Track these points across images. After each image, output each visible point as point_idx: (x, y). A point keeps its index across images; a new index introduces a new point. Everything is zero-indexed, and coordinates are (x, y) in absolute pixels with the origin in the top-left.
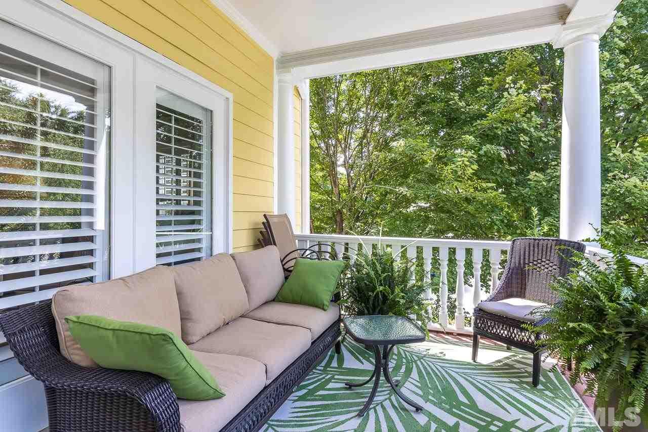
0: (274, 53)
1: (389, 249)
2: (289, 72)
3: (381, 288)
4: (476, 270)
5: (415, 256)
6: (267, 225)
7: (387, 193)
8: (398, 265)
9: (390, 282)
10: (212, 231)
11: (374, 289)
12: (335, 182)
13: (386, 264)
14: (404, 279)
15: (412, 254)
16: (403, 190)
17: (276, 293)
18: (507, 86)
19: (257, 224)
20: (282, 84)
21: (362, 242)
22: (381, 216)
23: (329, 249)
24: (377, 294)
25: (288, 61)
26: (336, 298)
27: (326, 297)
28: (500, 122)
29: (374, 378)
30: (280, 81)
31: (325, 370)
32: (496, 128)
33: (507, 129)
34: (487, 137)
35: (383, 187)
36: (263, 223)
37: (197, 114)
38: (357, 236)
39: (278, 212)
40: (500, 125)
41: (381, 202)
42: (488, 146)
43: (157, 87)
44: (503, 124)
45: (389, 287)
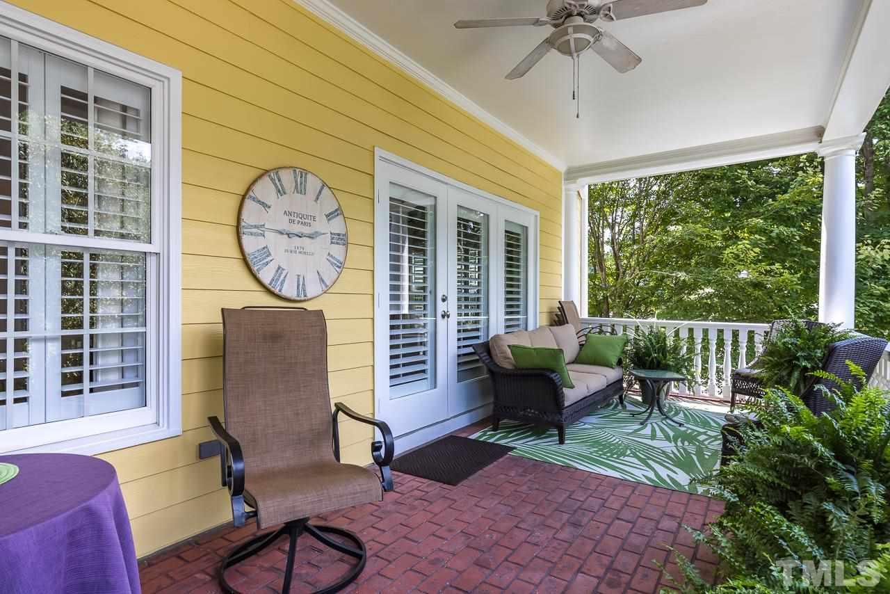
0: (562, 168)
1: (663, 329)
2: (575, 182)
3: (655, 355)
4: (742, 348)
5: (687, 336)
6: (561, 309)
7: (663, 277)
8: (670, 342)
9: (663, 350)
10: (527, 315)
11: (650, 355)
12: (601, 264)
13: (661, 338)
14: (676, 349)
15: (684, 334)
16: (682, 275)
17: (575, 356)
18: (801, 165)
19: (552, 308)
20: (568, 192)
21: (639, 324)
22: (657, 304)
23: (609, 330)
24: (653, 359)
25: (573, 174)
26: (620, 363)
27: (614, 361)
28: (794, 202)
29: (649, 411)
30: (566, 190)
31: (613, 409)
32: (791, 209)
33: (803, 210)
34: (781, 217)
35: (658, 273)
36: (559, 308)
37: (518, 231)
38: (635, 320)
39: (565, 299)
40: (793, 205)
41: (657, 287)
42: (782, 228)
43: (506, 221)
44: (797, 204)
45: (663, 355)
